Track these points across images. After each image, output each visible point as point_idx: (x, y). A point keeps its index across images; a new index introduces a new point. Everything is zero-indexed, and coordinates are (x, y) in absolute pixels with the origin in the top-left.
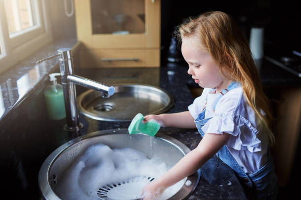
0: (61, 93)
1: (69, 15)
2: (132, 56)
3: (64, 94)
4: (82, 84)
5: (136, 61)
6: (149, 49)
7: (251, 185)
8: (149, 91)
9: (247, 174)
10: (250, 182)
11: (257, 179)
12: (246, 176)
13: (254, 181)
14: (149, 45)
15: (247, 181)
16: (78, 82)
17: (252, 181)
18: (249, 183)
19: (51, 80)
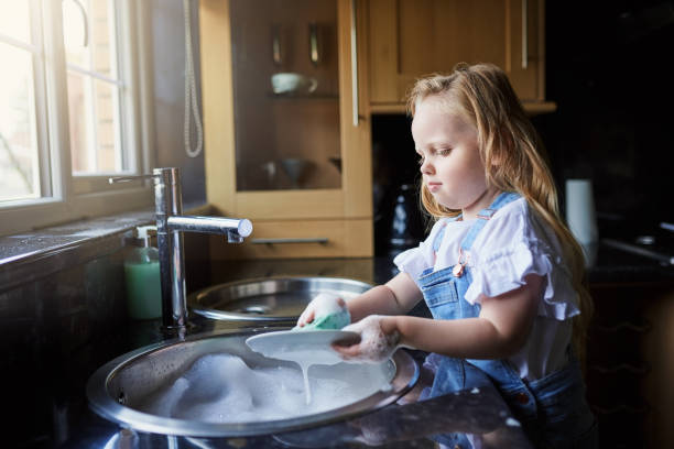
0: (156, 265)
1: (193, 155)
2: (315, 233)
3: (161, 267)
4: (193, 227)
5: (323, 243)
6: (350, 219)
7: (535, 408)
8: (338, 287)
9: (525, 381)
10: (532, 401)
11: (547, 395)
12: (523, 386)
13: (542, 398)
14: (349, 213)
15: (525, 399)
16: (185, 227)
17: (536, 398)
18: (530, 403)
19: (140, 237)
